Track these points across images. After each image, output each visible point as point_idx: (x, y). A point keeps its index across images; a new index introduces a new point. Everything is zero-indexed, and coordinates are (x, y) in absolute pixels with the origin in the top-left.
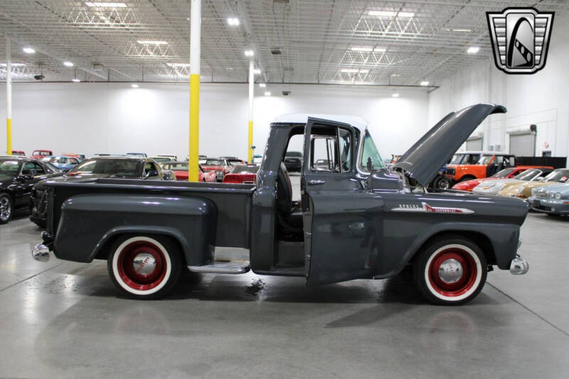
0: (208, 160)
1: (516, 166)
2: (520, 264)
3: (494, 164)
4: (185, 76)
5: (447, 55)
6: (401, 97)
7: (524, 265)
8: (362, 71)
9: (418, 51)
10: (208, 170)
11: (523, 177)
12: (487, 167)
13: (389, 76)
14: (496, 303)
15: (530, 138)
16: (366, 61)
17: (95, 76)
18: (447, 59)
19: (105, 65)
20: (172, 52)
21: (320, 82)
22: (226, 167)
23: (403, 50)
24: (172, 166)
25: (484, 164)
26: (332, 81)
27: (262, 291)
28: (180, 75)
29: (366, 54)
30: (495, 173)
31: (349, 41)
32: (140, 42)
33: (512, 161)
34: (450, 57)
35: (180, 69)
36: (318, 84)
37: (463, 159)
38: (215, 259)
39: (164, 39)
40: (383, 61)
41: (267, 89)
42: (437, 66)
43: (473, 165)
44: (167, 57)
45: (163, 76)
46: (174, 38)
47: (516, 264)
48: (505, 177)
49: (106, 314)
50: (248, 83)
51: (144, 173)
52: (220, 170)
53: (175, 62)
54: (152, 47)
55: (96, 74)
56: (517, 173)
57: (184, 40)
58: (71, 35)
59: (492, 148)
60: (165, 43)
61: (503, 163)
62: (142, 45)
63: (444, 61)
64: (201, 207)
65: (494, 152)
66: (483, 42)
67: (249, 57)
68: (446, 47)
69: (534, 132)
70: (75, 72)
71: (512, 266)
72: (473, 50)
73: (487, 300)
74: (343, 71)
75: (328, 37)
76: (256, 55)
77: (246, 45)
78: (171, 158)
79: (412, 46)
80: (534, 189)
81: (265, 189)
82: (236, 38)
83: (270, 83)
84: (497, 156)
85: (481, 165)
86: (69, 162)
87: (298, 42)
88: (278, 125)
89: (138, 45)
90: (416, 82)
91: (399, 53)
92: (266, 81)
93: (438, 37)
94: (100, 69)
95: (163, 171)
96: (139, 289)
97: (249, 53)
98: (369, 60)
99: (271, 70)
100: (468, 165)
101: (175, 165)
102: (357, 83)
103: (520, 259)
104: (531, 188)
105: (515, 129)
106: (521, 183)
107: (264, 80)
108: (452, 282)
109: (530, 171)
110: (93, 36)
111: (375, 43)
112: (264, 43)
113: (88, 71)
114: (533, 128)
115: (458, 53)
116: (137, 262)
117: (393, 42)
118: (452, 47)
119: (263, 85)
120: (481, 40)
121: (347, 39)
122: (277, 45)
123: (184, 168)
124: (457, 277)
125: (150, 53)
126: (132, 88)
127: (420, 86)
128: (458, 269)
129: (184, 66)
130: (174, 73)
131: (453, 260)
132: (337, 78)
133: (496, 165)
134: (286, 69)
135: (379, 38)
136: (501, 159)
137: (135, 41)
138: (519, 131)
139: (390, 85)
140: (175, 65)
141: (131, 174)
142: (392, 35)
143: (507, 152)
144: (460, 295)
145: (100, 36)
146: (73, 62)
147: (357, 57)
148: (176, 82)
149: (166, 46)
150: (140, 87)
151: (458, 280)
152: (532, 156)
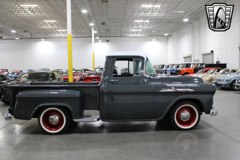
0: (76, 71)
1: (206, 68)
2: (214, 111)
3: (197, 68)
4: (64, 35)
5: (175, 22)
6: (156, 40)
7: (216, 112)
8: (139, 30)
9: (163, 21)
10: (76, 75)
11: (210, 73)
12: (194, 69)
13: (151, 32)
14: (204, 128)
15: (211, 56)
16: (141, 26)
17: (25, 36)
18: (175, 24)
19: (30, 32)
20: (58, 25)
21: (122, 35)
22: (84, 73)
23: (156, 21)
24: (61, 74)
25: (192, 67)
26: (127, 35)
27: (105, 128)
28: (62, 35)
29: (141, 23)
30: (197, 71)
31: (134, 18)
32: (44, 21)
33: (204, 66)
34: (176, 23)
35: (62, 32)
36: (121, 36)
37: (184, 66)
38: (84, 115)
39: (55, 20)
40: (148, 26)
41: (99, 39)
42: (171, 27)
43: (188, 68)
44: (56, 27)
45: (55, 35)
46: (59, 19)
47: (212, 111)
48: (202, 73)
49: (38, 142)
50: (91, 37)
51: (50, 78)
52: (81, 75)
53: (60, 29)
54: (50, 23)
55: (25, 35)
56: (207, 71)
57: (63, 20)
58: (14, 19)
59: (195, 61)
60: (55, 21)
61: (200, 67)
62: (45, 23)
63: (174, 25)
64: (78, 94)
65: (196, 62)
66: (190, 16)
67: (92, 26)
68: (175, 19)
69: (212, 53)
70: (17, 35)
71: (211, 112)
72: (186, 20)
73: (201, 128)
74: (131, 30)
75: (125, 16)
76: (94, 25)
77: (90, 21)
78: (60, 70)
79: (160, 19)
80: (214, 78)
81: (105, 85)
82: (86, 18)
83: (101, 37)
84: (198, 64)
85: (191, 68)
86: (15, 74)
87: (112, 19)
88: (109, 57)
89: (43, 22)
90: (162, 34)
91: (155, 22)
92: (99, 36)
93: (171, 15)
94: (27, 33)
95: (58, 77)
96: (52, 130)
97: (92, 24)
98: (143, 25)
99: (101, 31)
100: (186, 68)
101: (62, 74)
102: (137, 35)
103: (214, 109)
104: (213, 77)
105: (204, 52)
106: (209, 75)
107: (98, 35)
108: (186, 120)
109: (212, 70)
110: (23, 19)
111: (145, 18)
112: (98, 20)
113: (22, 34)
114: (212, 52)
115: (179, 21)
116: (51, 119)
117: (152, 17)
118: (177, 19)
119: (98, 38)
120: (189, 16)
121: (133, 17)
122: (103, 21)
123: (66, 75)
124: (188, 118)
125: (49, 25)
126: (42, 41)
127: (164, 36)
128: (188, 115)
129: (64, 30)
130: (59, 34)
131: (186, 111)
132: (129, 33)
133: (198, 68)
134: (107, 30)
135: (146, 16)
136: (199, 65)
137: (42, 21)
138: (206, 53)
139: (151, 36)
140: (60, 31)
141: (44, 79)
142: (152, 15)
143: (201, 62)
144: (190, 126)
145: (27, 19)
146: (15, 30)
147: (138, 24)
148: (60, 38)
149: (55, 22)
150: (45, 40)
151: (188, 119)
152: (212, 63)
